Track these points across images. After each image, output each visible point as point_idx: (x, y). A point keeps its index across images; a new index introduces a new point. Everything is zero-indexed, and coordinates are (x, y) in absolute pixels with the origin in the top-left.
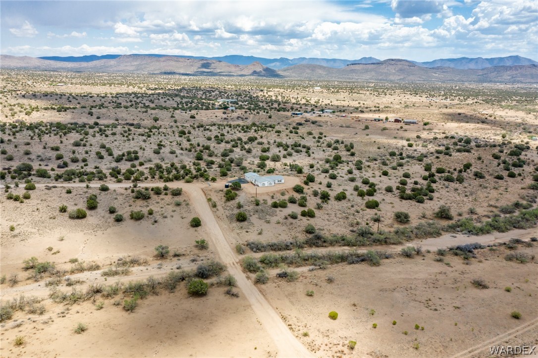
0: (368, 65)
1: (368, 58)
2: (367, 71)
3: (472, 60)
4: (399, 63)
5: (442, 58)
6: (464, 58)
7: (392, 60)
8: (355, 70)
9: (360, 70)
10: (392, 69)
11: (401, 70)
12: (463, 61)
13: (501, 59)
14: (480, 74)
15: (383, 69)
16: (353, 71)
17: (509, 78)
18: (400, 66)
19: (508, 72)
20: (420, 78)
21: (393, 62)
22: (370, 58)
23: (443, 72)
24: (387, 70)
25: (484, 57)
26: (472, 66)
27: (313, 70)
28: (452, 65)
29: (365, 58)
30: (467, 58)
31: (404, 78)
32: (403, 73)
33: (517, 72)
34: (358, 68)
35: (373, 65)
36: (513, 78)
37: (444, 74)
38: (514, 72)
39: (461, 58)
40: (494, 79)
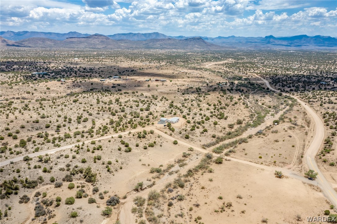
0: (81, 38)
1: (74, 32)
2: (81, 42)
3: (135, 34)
4: (100, 37)
5: (118, 33)
6: (130, 33)
10: (96, 41)
11: (102, 42)
12: (130, 35)
13: (150, 34)
14: (144, 43)
15: (92, 41)
16: (72, 42)
17: (159, 45)
18: (101, 39)
19: (158, 42)
20: (114, 46)
21: (96, 37)
23: (125, 42)
24: (94, 41)
25: (141, 33)
26: (136, 38)
27: (43, 42)
28: (125, 37)
30: (133, 33)
31: (106, 47)
32: (104, 43)
33: (162, 43)
34: (75, 40)
35: (84, 38)
36: (161, 45)
37: (127, 44)
38: (161, 42)
39: (129, 33)
40: (153, 47)
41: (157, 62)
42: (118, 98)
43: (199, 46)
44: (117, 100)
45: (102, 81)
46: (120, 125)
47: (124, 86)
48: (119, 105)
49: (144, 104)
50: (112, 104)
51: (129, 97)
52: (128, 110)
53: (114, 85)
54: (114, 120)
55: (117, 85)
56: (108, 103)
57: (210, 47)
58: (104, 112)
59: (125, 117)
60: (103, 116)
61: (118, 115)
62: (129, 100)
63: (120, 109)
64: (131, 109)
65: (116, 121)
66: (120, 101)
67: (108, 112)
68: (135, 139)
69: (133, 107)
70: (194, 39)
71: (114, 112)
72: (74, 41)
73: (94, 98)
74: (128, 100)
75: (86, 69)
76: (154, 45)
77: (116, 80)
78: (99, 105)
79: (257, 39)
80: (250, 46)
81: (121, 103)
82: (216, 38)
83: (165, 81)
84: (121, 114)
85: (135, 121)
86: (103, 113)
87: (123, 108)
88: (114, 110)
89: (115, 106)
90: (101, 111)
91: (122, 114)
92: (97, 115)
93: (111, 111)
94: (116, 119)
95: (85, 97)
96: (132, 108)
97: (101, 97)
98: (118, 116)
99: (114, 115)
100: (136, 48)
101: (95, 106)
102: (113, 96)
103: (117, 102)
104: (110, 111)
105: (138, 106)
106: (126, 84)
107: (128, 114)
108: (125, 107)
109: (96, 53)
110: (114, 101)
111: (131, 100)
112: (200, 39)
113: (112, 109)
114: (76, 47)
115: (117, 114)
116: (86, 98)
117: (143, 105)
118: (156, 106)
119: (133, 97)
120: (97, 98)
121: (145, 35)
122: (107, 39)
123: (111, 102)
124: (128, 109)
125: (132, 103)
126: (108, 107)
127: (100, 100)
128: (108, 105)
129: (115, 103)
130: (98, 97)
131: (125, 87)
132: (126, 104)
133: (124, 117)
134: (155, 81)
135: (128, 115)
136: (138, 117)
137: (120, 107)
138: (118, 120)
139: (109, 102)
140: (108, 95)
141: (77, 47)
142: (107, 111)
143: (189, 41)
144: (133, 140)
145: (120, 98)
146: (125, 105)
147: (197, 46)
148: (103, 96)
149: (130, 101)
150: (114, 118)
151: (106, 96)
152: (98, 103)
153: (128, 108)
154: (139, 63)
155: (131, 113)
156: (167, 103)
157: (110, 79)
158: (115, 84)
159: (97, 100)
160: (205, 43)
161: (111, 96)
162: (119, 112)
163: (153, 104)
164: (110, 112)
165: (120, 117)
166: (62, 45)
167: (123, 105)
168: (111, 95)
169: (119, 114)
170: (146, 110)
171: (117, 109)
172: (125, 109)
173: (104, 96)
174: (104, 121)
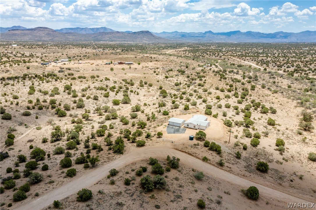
0: (24, 31)
1: (18, 26)
2: (25, 35)
3: (83, 29)
4: (46, 30)
5: (65, 28)
7: (41, 28)
8: (16, 34)
9: (19, 34)
10: (42, 34)
11: (48, 34)
13: (98, 29)
14: (93, 36)
15: (35, 33)
16: (14, 35)
17: (108, 38)
18: (47, 32)
19: (107, 35)
20: (62, 39)
21: (42, 29)
22: (19, 27)
23: (73, 35)
24: (39, 34)
25: (89, 28)
26: (83, 32)
29: (16, 26)
30: (80, 28)
32: (50, 36)
35: (28, 31)
36: (110, 38)
37: (75, 36)
38: (110, 36)
39: (77, 28)
40: (102, 39)
41: (111, 49)
42: (69, 84)
43: (148, 39)
44: (68, 88)
45: (44, 65)
46: (78, 143)
47: (77, 70)
48: (71, 95)
49: (117, 92)
50: (58, 94)
51: (87, 82)
52: (90, 105)
53: (62, 69)
54: (63, 129)
55: (66, 69)
56: (50, 93)
57: (158, 40)
58: (40, 111)
59: (87, 119)
60: (38, 120)
61: (71, 116)
62: (89, 88)
63: (75, 102)
64: (95, 101)
65: (67, 132)
66: (73, 89)
67: (50, 109)
68: (135, 197)
69: (99, 98)
70: (142, 32)
71: (63, 109)
72: (17, 34)
73: (24, 86)
74: (87, 87)
75: (25, 55)
76: (103, 38)
77: (65, 64)
78: (32, 97)
79: (198, 34)
80: (193, 40)
81: (74, 91)
82: (161, 33)
83: (132, 64)
84: (77, 113)
85: (112, 128)
86: (37, 114)
87: (80, 100)
88: (62, 106)
89: (64, 98)
90: (34, 108)
91: (80, 112)
92: (24, 117)
93: (57, 108)
94: (66, 124)
95: (8, 84)
96: (97, 99)
97: (38, 83)
98: (71, 119)
99: (63, 115)
100: (85, 40)
101: (24, 99)
102: (61, 82)
103: (67, 91)
104: (53, 108)
105: (108, 97)
106: (80, 68)
107: (92, 112)
108: (84, 99)
109: (41, 43)
110: (61, 89)
111: (92, 86)
112: (147, 32)
113: (57, 103)
114: (19, 39)
115: (68, 113)
116: (10, 85)
117: (116, 95)
118: (138, 94)
119: (94, 83)
120: (31, 85)
121: (93, 29)
122: (53, 32)
123: (56, 92)
124: (91, 102)
125: (94, 91)
126: (48, 98)
127: (37, 88)
128: (51, 96)
129: (64, 92)
130: (33, 84)
131: (79, 71)
132: (84, 93)
133: (84, 118)
134: (118, 65)
135: (91, 115)
136: (115, 118)
137: (73, 99)
138: (71, 127)
139: (52, 91)
140: (51, 80)
141: (21, 39)
142: (48, 108)
143: (138, 34)
144: (130, 202)
145: (73, 84)
146: (83, 96)
147: (145, 39)
148: (43, 83)
149: (91, 88)
150: (63, 122)
151: (47, 82)
152: (30, 94)
153: (90, 100)
154: (91, 50)
155: (98, 110)
156: (152, 90)
157: (56, 62)
158: (64, 68)
159: (30, 88)
160: (153, 36)
161: (57, 82)
162: (73, 109)
163: (132, 91)
164: (54, 110)
165: (76, 119)
166: (4, 37)
167: (80, 95)
168: (56, 80)
169: (72, 112)
170: (124, 103)
171: (69, 102)
172: (84, 103)
173: (44, 81)
174: (39, 131)
